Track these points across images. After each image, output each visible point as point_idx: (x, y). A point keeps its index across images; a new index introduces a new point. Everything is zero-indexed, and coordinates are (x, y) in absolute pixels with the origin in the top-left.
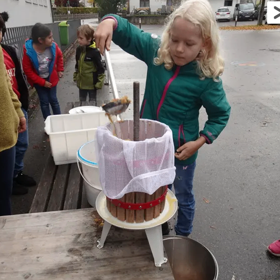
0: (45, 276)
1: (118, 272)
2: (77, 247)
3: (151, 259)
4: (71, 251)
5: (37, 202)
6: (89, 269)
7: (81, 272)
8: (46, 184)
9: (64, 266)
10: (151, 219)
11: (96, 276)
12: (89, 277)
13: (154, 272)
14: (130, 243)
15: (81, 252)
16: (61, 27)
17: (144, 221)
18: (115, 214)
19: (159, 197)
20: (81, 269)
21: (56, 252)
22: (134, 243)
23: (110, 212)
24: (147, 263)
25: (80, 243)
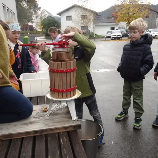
1: (56, 122)
10: (69, 98)
15: (39, 117)
16: (24, 39)
19: (73, 88)
20: (39, 122)
23: (52, 96)
24: (69, 119)
25: (39, 115)
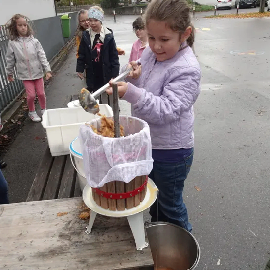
0: (37, 258)
1: (103, 255)
2: (67, 233)
3: (133, 243)
4: (61, 236)
5: (34, 191)
6: (77, 252)
7: (69, 255)
8: (42, 174)
9: (55, 250)
10: (131, 208)
11: (83, 259)
12: (76, 260)
13: (135, 255)
14: (116, 229)
15: (70, 237)
17: (126, 209)
18: (99, 203)
19: (139, 187)
20: (69, 252)
21: (48, 237)
22: (119, 229)
23: (95, 200)
24: (129, 247)
25: (70, 229)
